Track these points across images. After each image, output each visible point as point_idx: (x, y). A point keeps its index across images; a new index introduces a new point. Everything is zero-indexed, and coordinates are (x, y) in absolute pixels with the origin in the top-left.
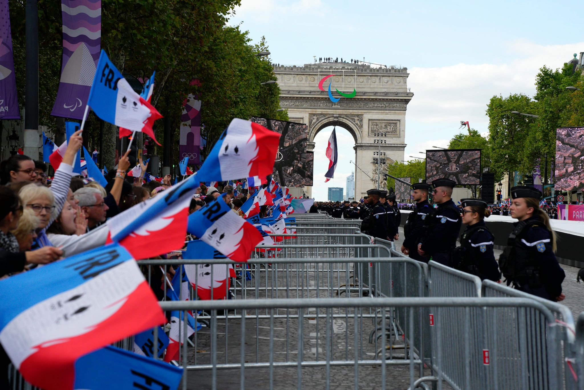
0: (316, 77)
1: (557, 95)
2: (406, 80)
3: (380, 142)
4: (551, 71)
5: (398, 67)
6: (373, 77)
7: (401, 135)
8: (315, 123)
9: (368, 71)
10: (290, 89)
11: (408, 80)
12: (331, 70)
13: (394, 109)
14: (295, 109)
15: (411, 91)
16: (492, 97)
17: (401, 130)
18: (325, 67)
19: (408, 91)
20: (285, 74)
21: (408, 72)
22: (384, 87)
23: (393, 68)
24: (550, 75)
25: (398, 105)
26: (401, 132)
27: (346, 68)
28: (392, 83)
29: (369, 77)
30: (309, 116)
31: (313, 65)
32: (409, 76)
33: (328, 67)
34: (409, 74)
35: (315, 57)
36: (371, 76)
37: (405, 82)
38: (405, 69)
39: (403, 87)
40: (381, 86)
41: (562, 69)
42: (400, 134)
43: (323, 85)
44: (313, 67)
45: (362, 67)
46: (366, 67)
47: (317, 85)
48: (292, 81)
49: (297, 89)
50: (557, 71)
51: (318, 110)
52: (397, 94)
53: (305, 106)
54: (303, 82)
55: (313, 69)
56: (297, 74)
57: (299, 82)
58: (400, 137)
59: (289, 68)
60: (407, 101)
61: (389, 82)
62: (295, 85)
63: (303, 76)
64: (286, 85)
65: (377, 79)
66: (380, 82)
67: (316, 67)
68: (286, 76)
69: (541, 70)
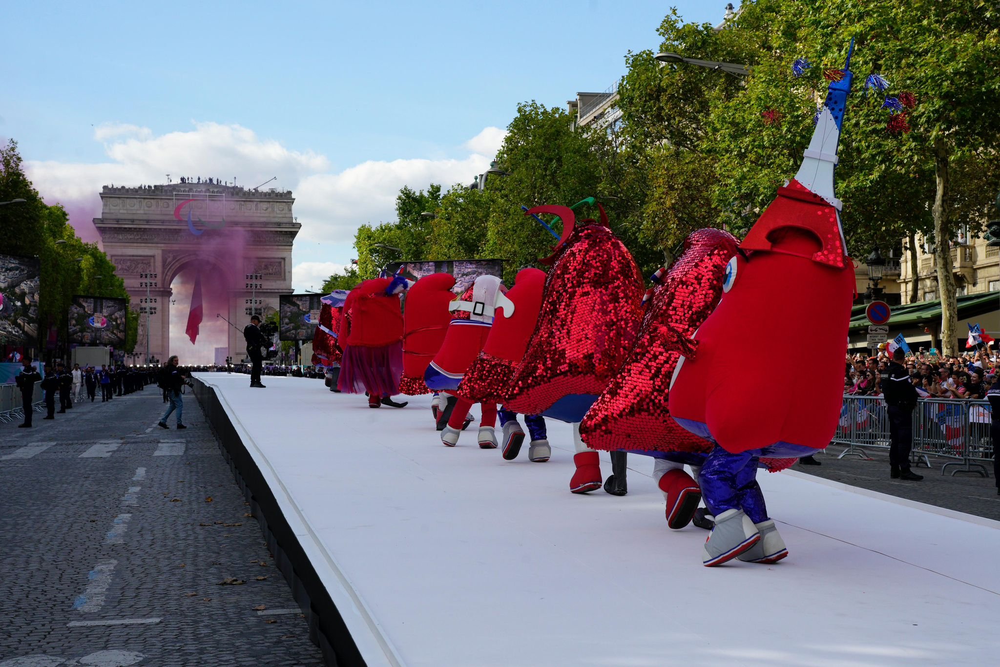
0: (171, 203)
1: (422, 223)
2: (291, 207)
3: (254, 287)
4: (414, 193)
5: (280, 190)
6: (248, 203)
7: (287, 278)
8: (169, 263)
9: (241, 194)
10: (135, 217)
11: (294, 207)
12: (191, 194)
13: (277, 244)
14: (143, 245)
15: (298, 221)
16: (359, 227)
17: (287, 271)
18: (182, 189)
19: (294, 221)
20: (127, 198)
21: (293, 196)
22: (262, 215)
23: (273, 192)
24: (413, 198)
25: (281, 239)
26: (287, 274)
27: (211, 190)
28: (273, 211)
29: (243, 203)
30: (163, 253)
31: (166, 186)
32: (295, 201)
33: (187, 189)
34: (294, 199)
35: (168, 175)
36: (244, 201)
37: (290, 210)
38: (290, 193)
39: (287, 216)
40: (259, 215)
41: (428, 191)
42: (285, 276)
43: (180, 213)
44: (166, 188)
45: (232, 190)
46: (237, 190)
47: (172, 213)
48: (137, 206)
49: (145, 217)
50: (421, 193)
51: (175, 245)
52: (279, 224)
53: (156, 240)
54: (153, 208)
55: (166, 191)
56: (144, 198)
57: (146, 208)
58: (285, 279)
59: (132, 190)
60: (293, 234)
61: (270, 210)
62: (142, 212)
63: (152, 201)
64: (129, 212)
65: (253, 205)
66: (257, 209)
67: (170, 189)
68: (128, 200)
69: (402, 192)
